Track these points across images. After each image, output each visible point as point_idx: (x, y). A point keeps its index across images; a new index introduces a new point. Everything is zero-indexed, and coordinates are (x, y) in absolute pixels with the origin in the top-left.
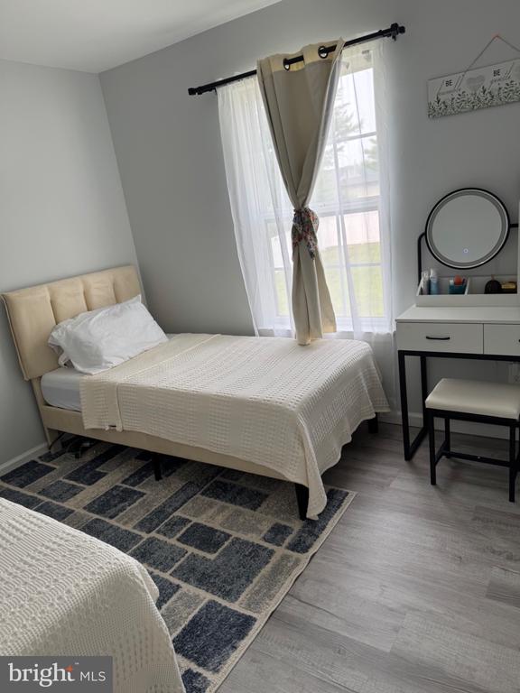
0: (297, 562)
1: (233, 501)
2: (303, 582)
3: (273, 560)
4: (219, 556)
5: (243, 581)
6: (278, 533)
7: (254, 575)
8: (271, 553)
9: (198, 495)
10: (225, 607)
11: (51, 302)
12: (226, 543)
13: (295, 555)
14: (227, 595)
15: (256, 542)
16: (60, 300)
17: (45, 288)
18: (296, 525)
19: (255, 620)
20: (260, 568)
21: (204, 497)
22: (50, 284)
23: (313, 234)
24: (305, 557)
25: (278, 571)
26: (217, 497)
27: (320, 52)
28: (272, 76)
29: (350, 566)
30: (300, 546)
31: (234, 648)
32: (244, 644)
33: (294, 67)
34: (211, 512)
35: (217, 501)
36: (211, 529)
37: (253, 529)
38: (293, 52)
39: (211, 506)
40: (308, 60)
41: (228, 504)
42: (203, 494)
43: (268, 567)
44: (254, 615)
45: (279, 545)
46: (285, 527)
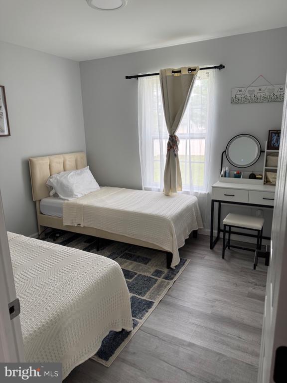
0: (168, 284)
1: (135, 260)
2: (172, 291)
3: (158, 283)
4: (134, 280)
5: (146, 289)
6: (158, 273)
7: (150, 288)
8: (156, 280)
9: (118, 258)
10: (140, 298)
11: (49, 165)
12: (136, 276)
13: (167, 281)
14: (140, 294)
15: (149, 276)
16: (53, 165)
17: (47, 158)
18: (166, 271)
19: (154, 303)
20: (152, 285)
21: (121, 259)
22: (50, 157)
23: (177, 146)
24: (171, 282)
25: (161, 287)
26: (128, 259)
27: (189, 70)
28: (166, 77)
29: (191, 286)
30: (169, 278)
31: (147, 311)
32: (151, 310)
33: (176, 74)
34: (126, 264)
35: (128, 260)
36: (128, 271)
37: (146, 271)
38: (176, 68)
39: (126, 262)
40: (183, 73)
41: (133, 262)
42: (121, 257)
43: (156, 285)
44: (154, 301)
45: (159, 277)
46: (161, 271)
